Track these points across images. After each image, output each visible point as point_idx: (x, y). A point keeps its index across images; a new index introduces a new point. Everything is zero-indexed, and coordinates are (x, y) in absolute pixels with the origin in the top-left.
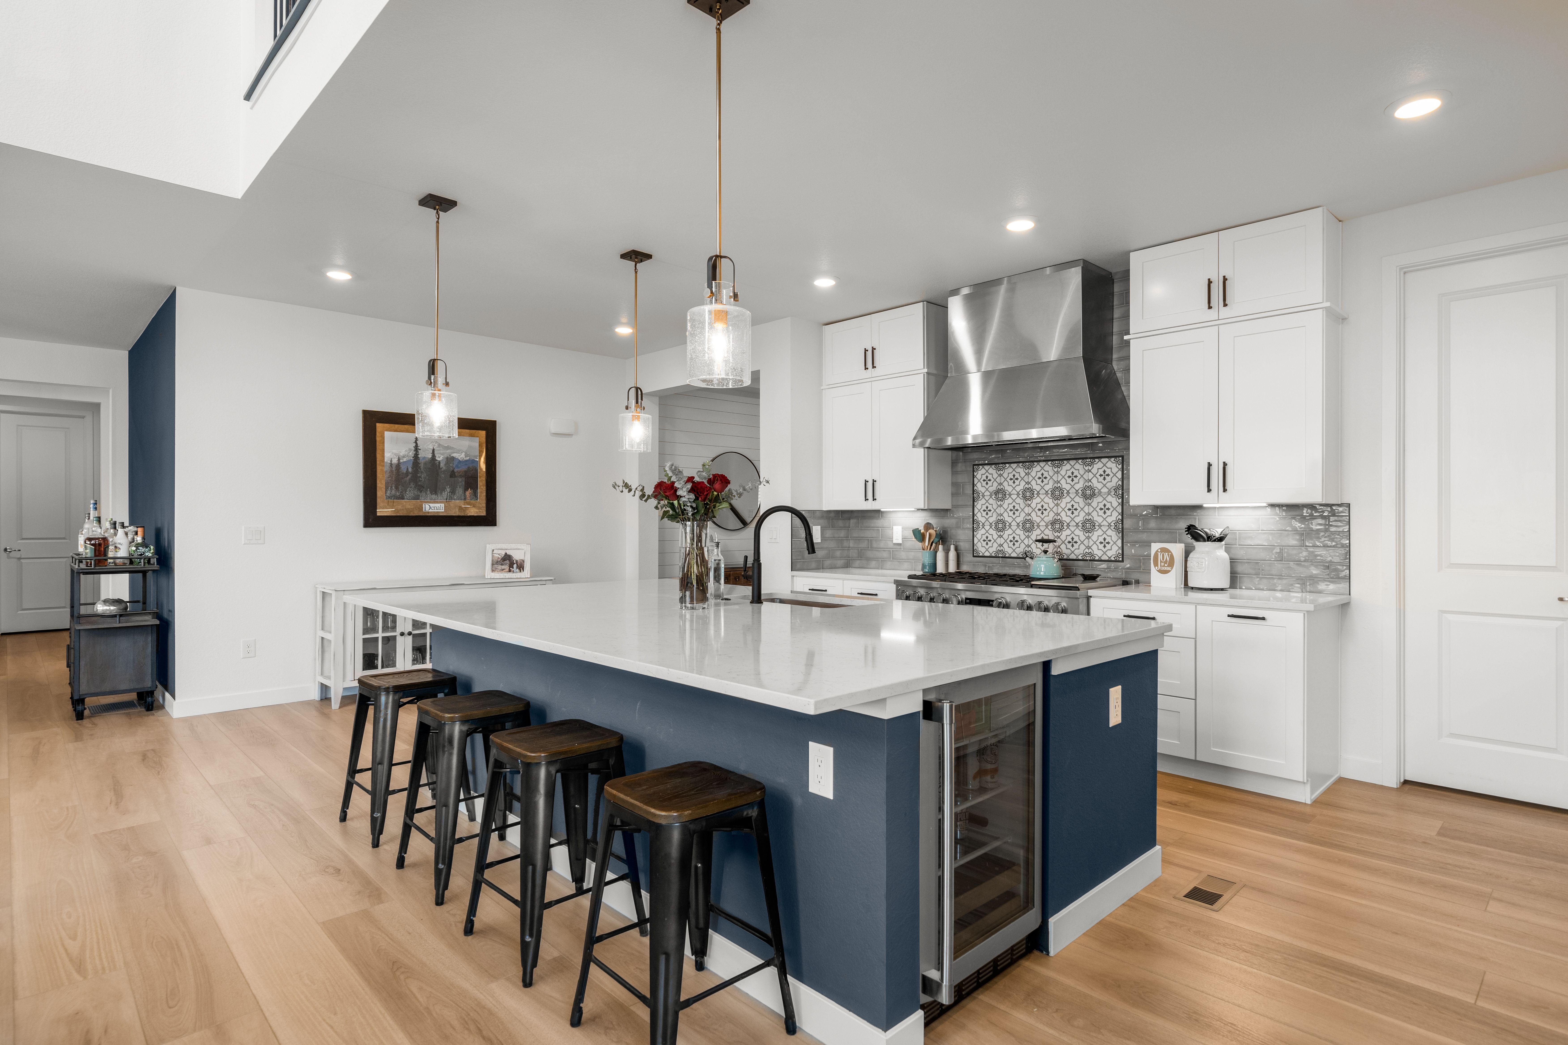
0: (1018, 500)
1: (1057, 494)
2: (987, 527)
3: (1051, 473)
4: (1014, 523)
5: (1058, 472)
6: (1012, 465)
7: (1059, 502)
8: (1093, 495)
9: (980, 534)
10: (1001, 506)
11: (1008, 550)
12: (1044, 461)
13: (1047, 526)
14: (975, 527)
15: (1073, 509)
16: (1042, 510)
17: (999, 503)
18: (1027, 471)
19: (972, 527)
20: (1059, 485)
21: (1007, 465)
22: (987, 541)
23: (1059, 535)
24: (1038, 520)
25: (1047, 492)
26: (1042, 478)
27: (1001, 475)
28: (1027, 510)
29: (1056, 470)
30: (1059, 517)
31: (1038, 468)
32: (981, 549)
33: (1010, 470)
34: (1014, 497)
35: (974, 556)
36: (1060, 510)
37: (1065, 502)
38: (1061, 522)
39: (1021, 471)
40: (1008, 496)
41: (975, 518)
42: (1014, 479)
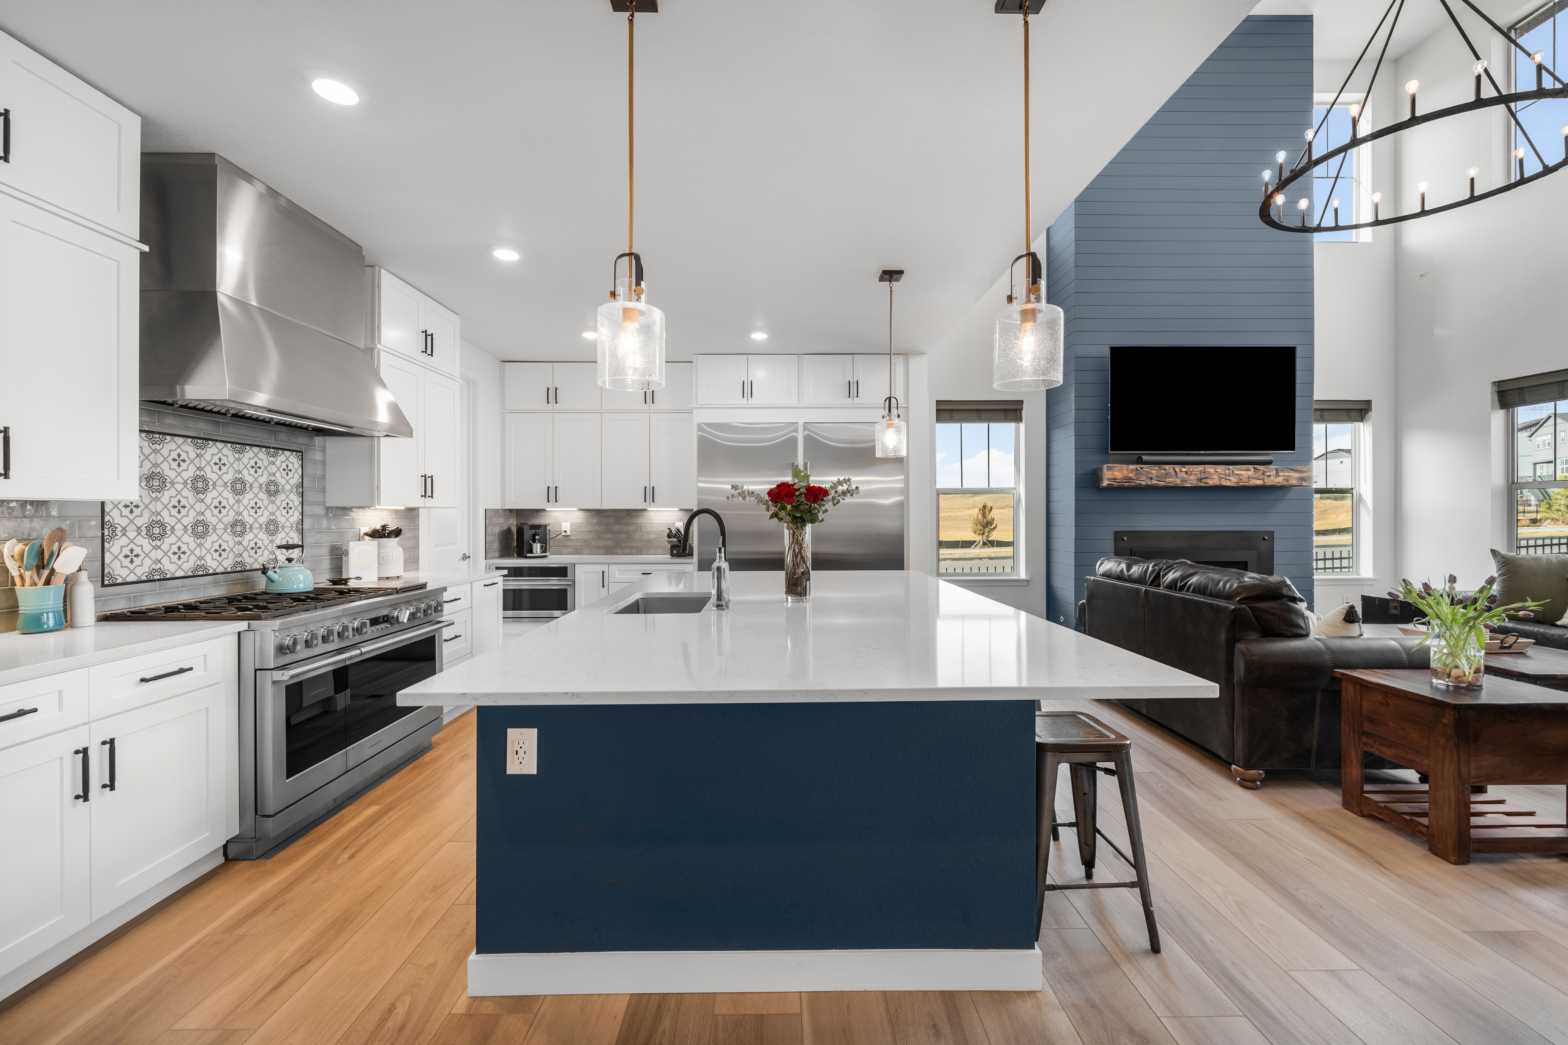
0: (185, 493)
1: (239, 487)
2: (132, 534)
3: (231, 460)
4: (179, 527)
5: (239, 460)
6: (176, 438)
7: (241, 498)
8: (276, 492)
9: (115, 547)
10: (157, 499)
11: (170, 568)
12: (221, 441)
13: (225, 530)
14: (106, 534)
15: (256, 508)
16: (220, 507)
17: (154, 495)
18: (198, 452)
19: (100, 535)
20: (241, 476)
21: (169, 438)
22: (132, 556)
23: (241, 539)
24: (214, 521)
25: (226, 483)
26: (220, 464)
27: (156, 451)
28: (199, 507)
29: (237, 456)
30: (241, 517)
31: (214, 450)
32: (119, 570)
33: (174, 447)
34: (179, 487)
35: (103, 585)
36: (242, 508)
37: (247, 498)
38: (243, 524)
39: (189, 449)
40: (169, 485)
41: (107, 518)
42: (179, 460)
